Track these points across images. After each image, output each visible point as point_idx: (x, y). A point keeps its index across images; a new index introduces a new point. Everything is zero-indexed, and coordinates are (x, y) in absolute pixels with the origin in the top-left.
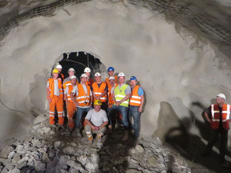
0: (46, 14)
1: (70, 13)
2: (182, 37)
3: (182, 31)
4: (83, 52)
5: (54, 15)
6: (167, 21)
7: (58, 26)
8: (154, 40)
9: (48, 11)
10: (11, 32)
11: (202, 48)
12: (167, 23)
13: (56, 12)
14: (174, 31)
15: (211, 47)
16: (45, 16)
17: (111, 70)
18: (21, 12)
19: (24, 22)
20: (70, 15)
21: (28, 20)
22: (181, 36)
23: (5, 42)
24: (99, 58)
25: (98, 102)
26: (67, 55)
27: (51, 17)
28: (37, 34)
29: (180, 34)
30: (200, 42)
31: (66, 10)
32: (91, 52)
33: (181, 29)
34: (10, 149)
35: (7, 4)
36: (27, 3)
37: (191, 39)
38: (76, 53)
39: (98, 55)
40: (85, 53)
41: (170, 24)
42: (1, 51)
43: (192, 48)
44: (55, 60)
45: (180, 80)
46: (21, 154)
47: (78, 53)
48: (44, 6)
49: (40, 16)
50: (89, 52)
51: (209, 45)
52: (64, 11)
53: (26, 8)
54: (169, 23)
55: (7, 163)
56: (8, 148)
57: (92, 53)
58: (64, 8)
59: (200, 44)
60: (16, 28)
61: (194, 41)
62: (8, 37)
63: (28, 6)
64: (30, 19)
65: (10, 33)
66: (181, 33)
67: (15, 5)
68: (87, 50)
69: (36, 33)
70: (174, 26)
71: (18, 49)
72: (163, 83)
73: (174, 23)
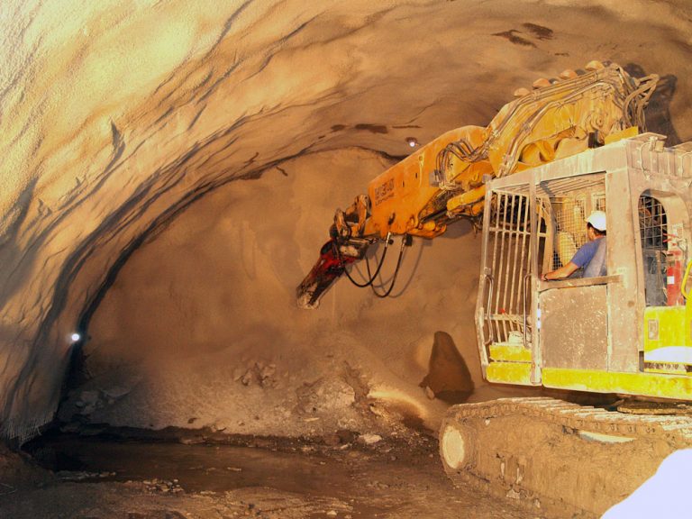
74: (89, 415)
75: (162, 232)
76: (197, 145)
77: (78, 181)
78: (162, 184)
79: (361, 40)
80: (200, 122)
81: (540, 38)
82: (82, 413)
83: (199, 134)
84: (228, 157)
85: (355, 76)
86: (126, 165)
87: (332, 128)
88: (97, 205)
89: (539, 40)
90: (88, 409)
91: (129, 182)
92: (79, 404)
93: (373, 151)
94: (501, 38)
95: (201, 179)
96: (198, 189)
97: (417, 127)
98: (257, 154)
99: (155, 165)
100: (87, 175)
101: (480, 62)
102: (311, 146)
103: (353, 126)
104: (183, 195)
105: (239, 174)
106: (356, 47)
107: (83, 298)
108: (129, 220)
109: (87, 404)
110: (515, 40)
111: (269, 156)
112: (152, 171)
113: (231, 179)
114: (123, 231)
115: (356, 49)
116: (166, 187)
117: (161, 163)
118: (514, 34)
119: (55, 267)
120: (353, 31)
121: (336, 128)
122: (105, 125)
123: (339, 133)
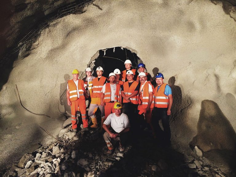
0: (75, 12)
1: (101, 7)
2: (233, 18)
3: (232, 11)
4: (120, 48)
5: (85, 12)
6: (212, 1)
7: (90, 23)
8: (198, 26)
9: (76, 8)
10: (42, 33)
12: (212, 3)
13: (85, 8)
14: (223, 12)
16: (75, 14)
17: (141, 66)
18: (46, 13)
19: (54, 23)
20: (101, 9)
21: (58, 20)
22: (231, 17)
23: (39, 44)
24: (136, 53)
25: (117, 105)
26: (104, 52)
27: (81, 14)
28: (70, 33)
29: (230, 15)
31: (96, 4)
32: (127, 47)
33: (231, 8)
34: (29, 157)
35: (27, 7)
36: (50, 3)
38: (113, 49)
39: (134, 49)
40: (122, 49)
41: (216, 4)
42: (37, 54)
44: (90, 58)
45: (231, 72)
46: (38, 163)
47: (114, 48)
48: (69, 4)
49: (70, 14)
50: (125, 46)
52: (94, 6)
53: (50, 8)
54: (214, 3)
55: (22, 174)
56: (27, 156)
57: (129, 48)
58: (94, 3)
60: (47, 30)
62: (41, 39)
63: (52, 5)
64: (60, 19)
65: (42, 35)
66: (232, 14)
67: (37, 6)
68: (123, 45)
69: (68, 32)
70: (221, 6)
71: (52, 50)
72: (207, 77)
73: (222, 3)
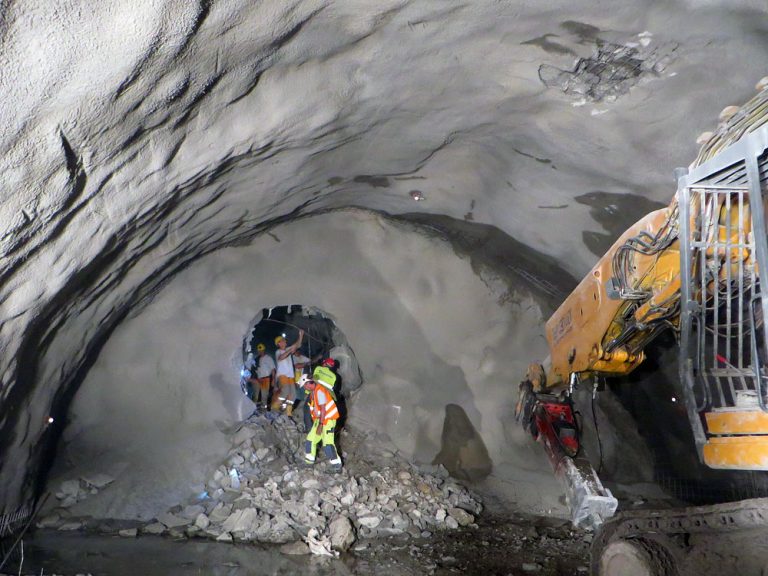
2: (484, 282)
3: (483, 272)
6: (456, 254)
11: (518, 302)
12: (456, 256)
14: (471, 271)
15: (534, 300)
20: (278, 241)
22: (482, 279)
24: (331, 319)
26: (268, 311)
29: (480, 276)
30: (515, 292)
31: (274, 233)
33: (482, 267)
37: (500, 286)
38: (287, 307)
43: (502, 302)
47: (290, 307)
51: (532, 299)
59: (516, 295)
61: (505, 289)
66: (482, 274)
70: (469, 262)
73: (469, 257)
74: (69, 507)
75: (146, 305)
76: (177, 190)
77: (26, 217)
78: (141, 242)
79: (365, 55)
80: (179, 159)
81: (581, 43)
82: (62, 506)
83: (178, 175)
84: (214, 215)
85: (356, 108)
86: (91, 206)
87: (329, 181)
88: (58, 257)
89: (580, 46)
90: (69, 501)
91: (98, 230)
92: (59, 495)
93: (373, 210)
94: (534, 46)
95: (185, 241)
96: (182, 254)
97: (422, 178)
98: (247, 212)
99: (128, 210)
100: (38, 210)
101: (504, 84)
102: (305, 205)
103: (352, 178)
104: (166, 259)
105: (228, 238)
106: (358, 66)
107: (58, 375)
108: (105, 284)
109: (68, 495)
110: (550, 48)
111: (261, 214)
112: (126, 219)
113: (219, 245)
114: (100, 299)
115: (358, 71)
116: (147, 245)
117: (135, 210)
118: (550, 40)
119: (13, 333)
120: (357, 41)
121: (334, 181)
122: (51, 136)
123: (335, 188)
